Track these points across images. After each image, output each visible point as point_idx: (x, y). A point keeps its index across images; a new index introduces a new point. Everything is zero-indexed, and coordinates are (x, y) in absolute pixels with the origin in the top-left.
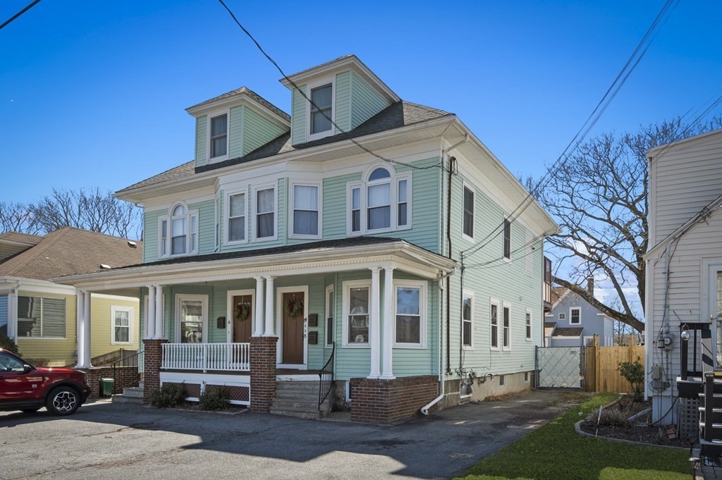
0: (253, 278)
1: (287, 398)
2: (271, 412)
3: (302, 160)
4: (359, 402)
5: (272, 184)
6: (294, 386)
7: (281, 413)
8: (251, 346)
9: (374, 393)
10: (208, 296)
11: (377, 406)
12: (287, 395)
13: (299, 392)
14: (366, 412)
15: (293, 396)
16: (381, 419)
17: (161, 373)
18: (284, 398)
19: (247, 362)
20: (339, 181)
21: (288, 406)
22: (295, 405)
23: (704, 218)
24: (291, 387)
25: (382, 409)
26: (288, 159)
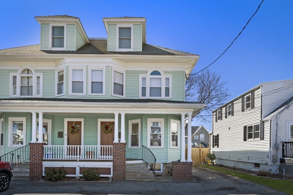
0: (113, 113)
1: (131, 172)
2: (126, 179)
3: (119, 59)
4: (177, 172)
5: (103, 68)
6: (131, 166)
7: (132, 179)
8: (113, 147)
9: (185, 168)
10: (51, 120)
11: (186, 173)
12: (131, 171)
13: (137, 169)
14: (181, 176)
15: (134, 171)
16: (188, 179)
17: (43, 162)
18: (129, 172)
19: (111, 155)
20: (135, 73)
21: (134, 176)
22: (138, 175)
23: (287, 108)
24: (130, 167)
25: (189, 175)
26: (113, 58)
